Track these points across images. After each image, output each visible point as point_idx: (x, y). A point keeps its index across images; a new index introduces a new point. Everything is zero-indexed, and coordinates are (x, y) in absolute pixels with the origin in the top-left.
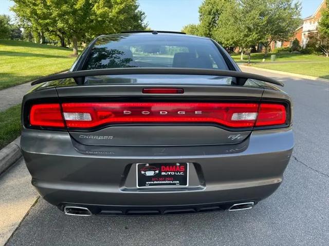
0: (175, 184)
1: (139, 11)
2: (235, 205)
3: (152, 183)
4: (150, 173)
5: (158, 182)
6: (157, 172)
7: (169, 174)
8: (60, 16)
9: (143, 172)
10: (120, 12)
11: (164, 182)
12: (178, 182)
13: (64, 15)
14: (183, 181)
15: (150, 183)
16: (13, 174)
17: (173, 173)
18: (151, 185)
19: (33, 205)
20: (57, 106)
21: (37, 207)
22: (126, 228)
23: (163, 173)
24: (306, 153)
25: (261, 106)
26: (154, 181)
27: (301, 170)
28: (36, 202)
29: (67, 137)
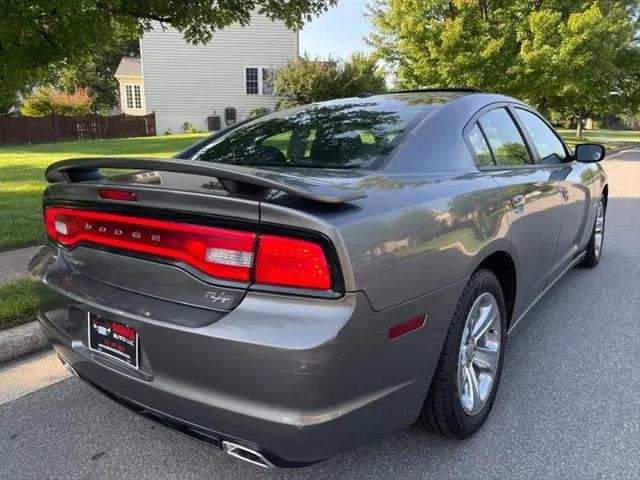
0: (124, 358)
3: (105, 347)
4: (102, 331)
5: (111, 349)
6: (109, 330)
7: (121, 338)
9: (95, 326)
11: (116, 351)
12: (128, 357)
15: (102, 346)
17: (124, 339)
18: (104, 350)
23: (115, 336)
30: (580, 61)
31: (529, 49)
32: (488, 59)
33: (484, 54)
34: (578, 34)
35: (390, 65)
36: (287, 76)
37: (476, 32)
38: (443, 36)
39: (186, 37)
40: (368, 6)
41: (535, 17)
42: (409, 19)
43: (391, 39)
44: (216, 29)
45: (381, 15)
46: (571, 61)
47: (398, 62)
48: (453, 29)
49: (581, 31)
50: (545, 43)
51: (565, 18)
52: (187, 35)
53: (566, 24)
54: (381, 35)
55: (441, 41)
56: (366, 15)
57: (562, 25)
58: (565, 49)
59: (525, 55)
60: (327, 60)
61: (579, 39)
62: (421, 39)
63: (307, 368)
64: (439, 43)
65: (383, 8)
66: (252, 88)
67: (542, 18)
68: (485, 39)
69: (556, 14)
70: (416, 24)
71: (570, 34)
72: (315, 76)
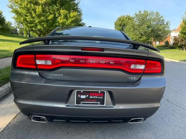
0: (97, 104)
1: (82, 22)
2: (132, 119)
3: (84, 102)
4: (83, 97)
5: (88, 102)
6: (87, 96)
7: (94, 97)
8: (39, 22)
9: (79, 96)
10: (72, 22)
11: (91, 102)
12: (99, 103)
13: (42, 22)
14: (102, 102)
15: (83, 102)
16: (4, 102)
17: (96, 97)
18: (83, 104)
19: (14, 119)
20: (33, 56)
21: (16, 120)
22: (68, 133)
23: (91, 97)
24: (174, 97)
25: (148, 61)
26: (85, 102)
27: (171, 107)
28: (15, 117)
29: (37, 73)
33: (49, 18)
41: (62, 11)
50: (64, 18)
53: (69, 15)
55: (36, 12)
59: (60, 21)
61: (73, 19)
68: (48, 14)
69: (67, 11)
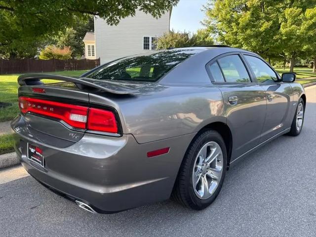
0: (40, 163)
4: (33, 150)
6: (35, 150)
9: (30, 148)
11: (37, 160)
18: (33, 159)
23: (37, 153)
30: (311, 33)
31: (285, 27)
32: (263, 32)
33: (262, 29)
34: (311, 19)
35: (213, 35)
36: (163, 41)
37: (258, 18)
38: (240, 20)
39: (108, 22)
40: (203, 6)
41: (288, 11)
42: (224, 12)
43: (214, 22)
44: (121, 18)
45: (210, 10)
46: (307, 33)
47: (218, 33)
48: (246, 16)
49: (312, 18)
50: (293, 24)
51: (304, 11)
52: (108, 21)
53: (304, 14)
54: (209, 20)
55: (239, 23)
56: (202, 10)
57: (302, 15)
58: (303, 27)
59: (283, 30)
60: (183, 33)
61: (311, 22)
62: (229, 22)
63: (104, 167)
64: (238, 24)
65: (211, 7)
66: (146, 46)
67: (291, 11)
68: (262, 22)
69: (299, 9)
70: (226, 15)
71: (306, 19)
72: (177, 41)
